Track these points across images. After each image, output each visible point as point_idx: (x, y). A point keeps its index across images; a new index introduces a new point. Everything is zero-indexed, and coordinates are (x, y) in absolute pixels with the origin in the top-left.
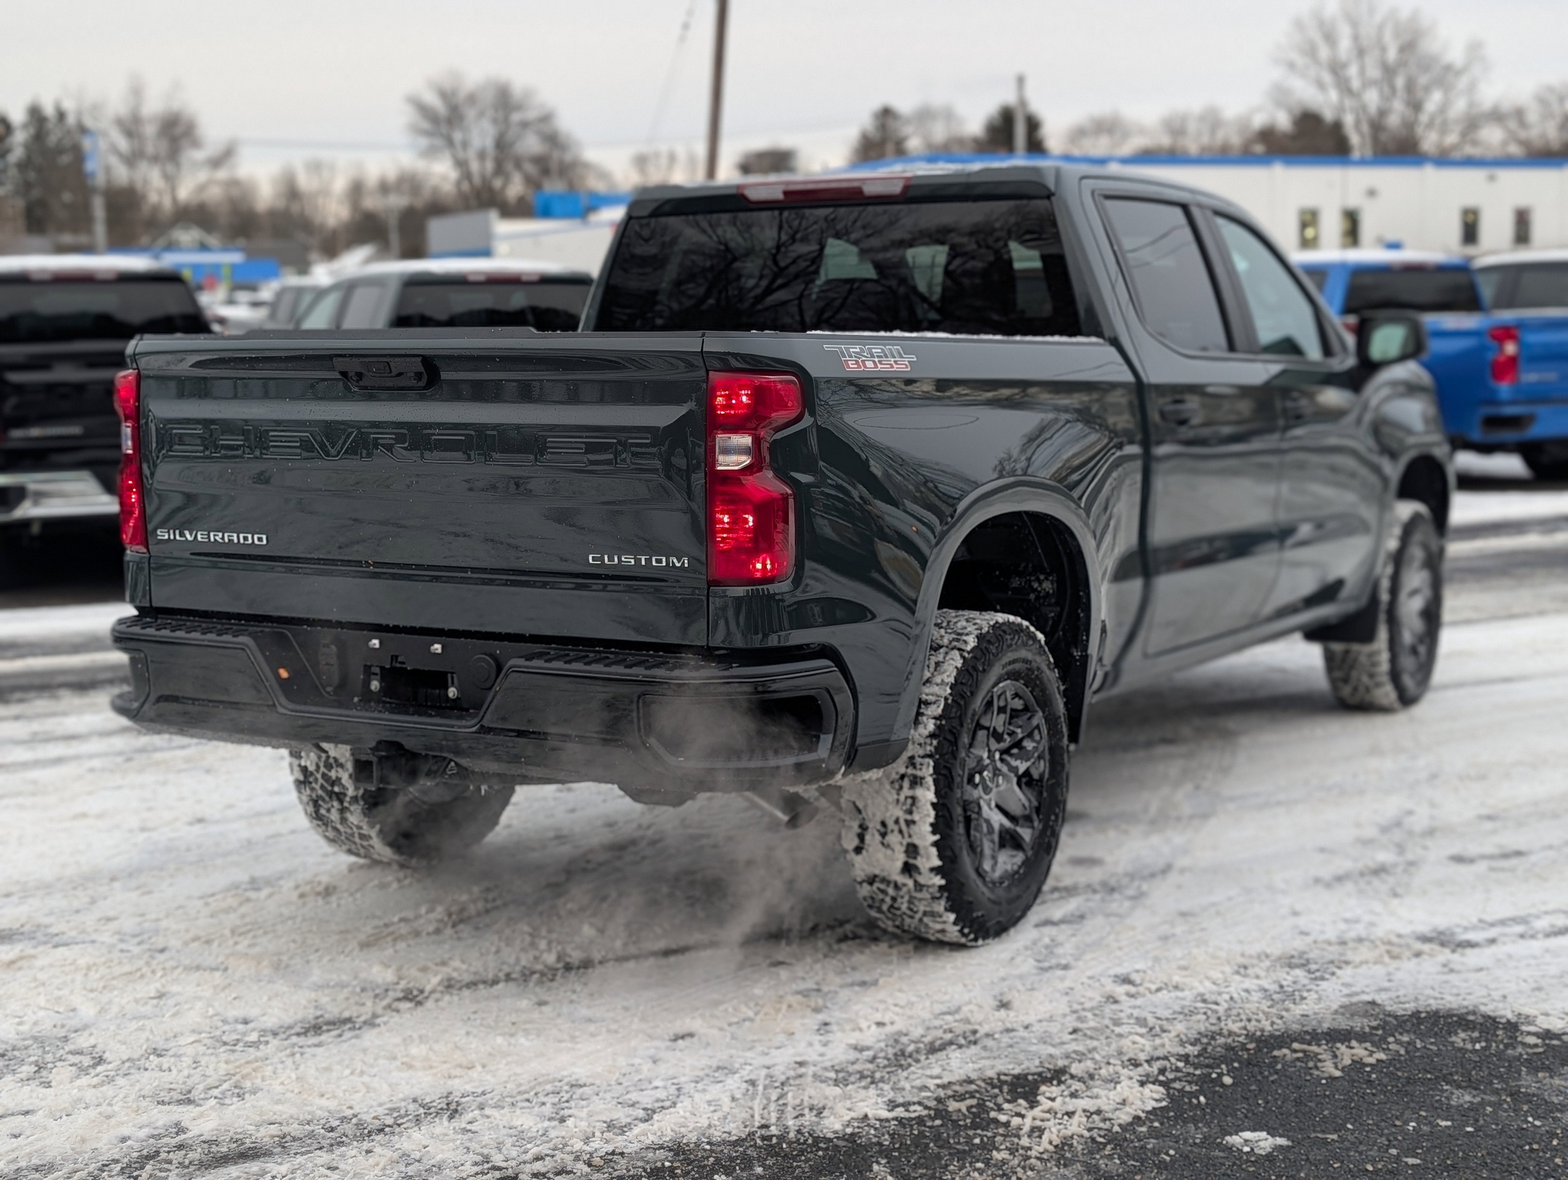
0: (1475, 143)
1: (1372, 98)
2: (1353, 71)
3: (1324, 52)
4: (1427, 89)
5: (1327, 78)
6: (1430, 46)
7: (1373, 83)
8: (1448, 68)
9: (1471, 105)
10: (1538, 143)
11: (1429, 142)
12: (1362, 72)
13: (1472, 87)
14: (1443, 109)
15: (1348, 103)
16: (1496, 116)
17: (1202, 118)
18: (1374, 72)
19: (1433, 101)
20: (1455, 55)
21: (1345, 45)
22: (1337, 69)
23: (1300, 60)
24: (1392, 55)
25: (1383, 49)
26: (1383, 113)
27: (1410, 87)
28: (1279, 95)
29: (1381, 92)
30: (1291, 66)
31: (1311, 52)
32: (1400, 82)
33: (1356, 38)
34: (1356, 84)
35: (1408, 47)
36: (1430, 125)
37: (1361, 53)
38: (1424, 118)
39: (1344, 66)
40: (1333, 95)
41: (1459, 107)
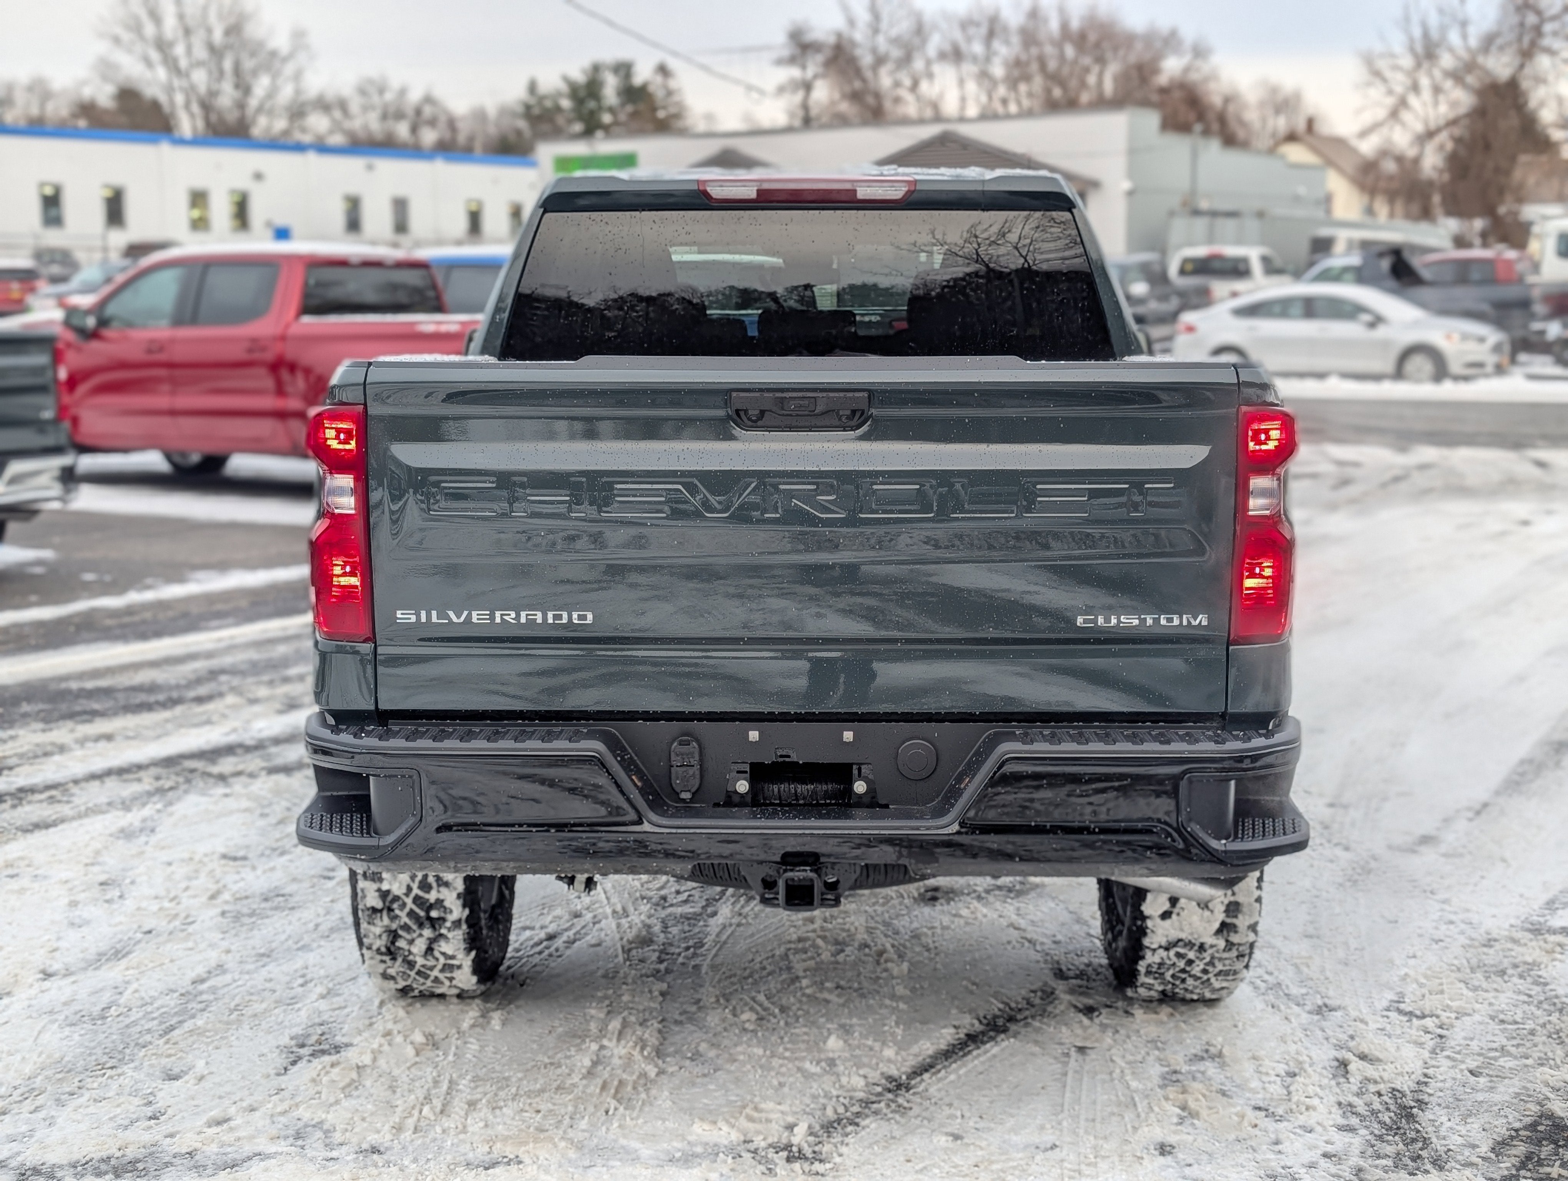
0: (304, 130)
1: (200, 78)
2: (179, 50)
3: (149, 30)
4: (255, 73)
5: (155, 56)
6: (253, 31)
7: (199, 64)
8: (273, 54)
9: (298, 92)
10: (362, 135)
11: (260, 127)
12: (189, 50)
13: (298, 76)
14: (271, 94)
15: (176, 83)
16: (323, 105)
17: (30, 89)
18: (201, 53)
19: (261, 86)
20: (281, 42)
21: (170, 24)
22: (162, 46)
23: (126, 36)
24: (218, 36)
25: (209, 31)
26: (213, 94)
27: (237, 70)
28: (105, 68)
29: (210, 73)
30: (117, 40)
31: (137, 28)
32: (228, 64)
33: (181, 17)
34: (183, 63)
35: (234, 30)
36: (260, 110)
37: (187, 32)
38: (253, 102)
39: (171, 44)
40: (161, 73)
41: (286, 93)
